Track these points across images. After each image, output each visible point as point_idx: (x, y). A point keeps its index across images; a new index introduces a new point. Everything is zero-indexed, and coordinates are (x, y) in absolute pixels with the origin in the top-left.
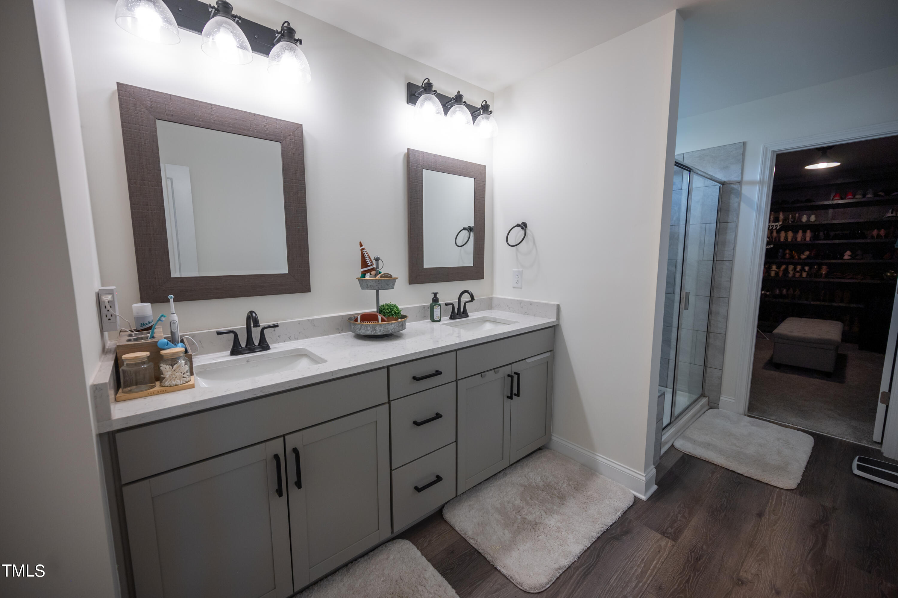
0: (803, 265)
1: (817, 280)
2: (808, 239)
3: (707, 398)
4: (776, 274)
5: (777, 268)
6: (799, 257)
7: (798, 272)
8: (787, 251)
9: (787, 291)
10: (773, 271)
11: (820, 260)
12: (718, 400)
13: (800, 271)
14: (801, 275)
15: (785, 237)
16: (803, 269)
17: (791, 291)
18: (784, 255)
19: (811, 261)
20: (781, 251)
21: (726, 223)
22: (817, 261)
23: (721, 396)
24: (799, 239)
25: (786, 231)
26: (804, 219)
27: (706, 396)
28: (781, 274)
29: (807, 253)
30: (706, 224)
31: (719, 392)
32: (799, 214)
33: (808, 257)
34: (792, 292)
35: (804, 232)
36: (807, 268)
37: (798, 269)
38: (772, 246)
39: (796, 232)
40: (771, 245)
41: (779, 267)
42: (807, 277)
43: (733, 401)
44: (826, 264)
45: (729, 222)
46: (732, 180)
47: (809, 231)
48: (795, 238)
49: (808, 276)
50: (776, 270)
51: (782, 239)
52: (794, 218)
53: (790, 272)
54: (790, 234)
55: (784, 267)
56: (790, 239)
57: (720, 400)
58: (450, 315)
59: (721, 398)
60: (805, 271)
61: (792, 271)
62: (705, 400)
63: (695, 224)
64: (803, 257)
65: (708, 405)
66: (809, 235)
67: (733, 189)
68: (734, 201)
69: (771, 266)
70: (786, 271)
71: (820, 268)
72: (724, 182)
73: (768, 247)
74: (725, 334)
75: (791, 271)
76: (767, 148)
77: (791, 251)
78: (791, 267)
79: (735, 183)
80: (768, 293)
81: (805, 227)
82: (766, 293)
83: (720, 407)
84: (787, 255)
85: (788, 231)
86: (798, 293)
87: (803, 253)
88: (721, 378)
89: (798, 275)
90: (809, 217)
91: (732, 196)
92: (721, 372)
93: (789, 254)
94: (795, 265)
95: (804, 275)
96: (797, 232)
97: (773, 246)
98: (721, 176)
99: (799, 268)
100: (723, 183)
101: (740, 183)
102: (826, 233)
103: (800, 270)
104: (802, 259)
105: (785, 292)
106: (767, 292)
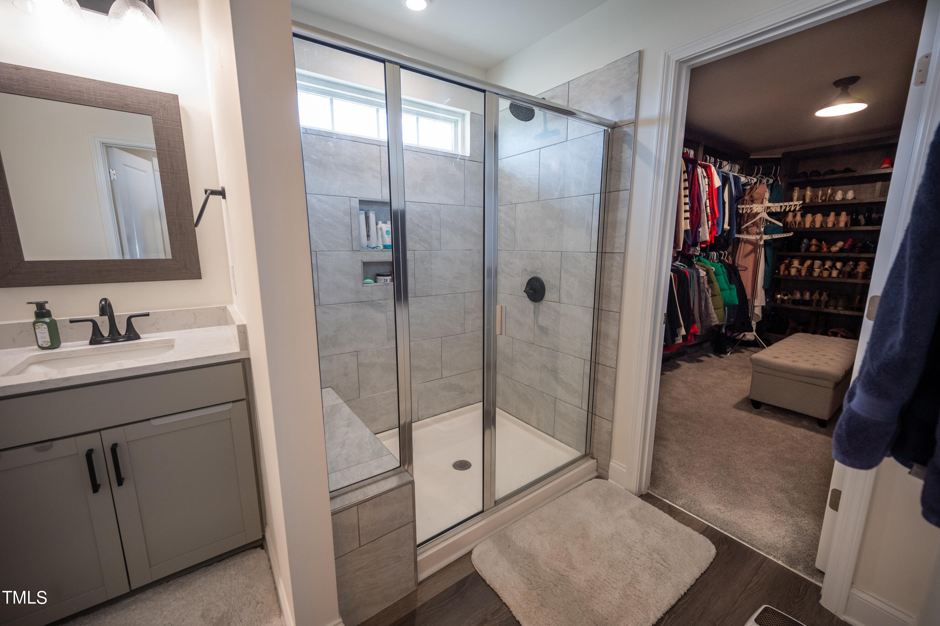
0: (835, 259)
1: (850, 281)
2: (842, 224)
3: (595, 460)
4: (797, 271)
5: (800, 265)
6: (829, 248)
7: (826, 269)
8: (814, 241)
9: (811, 295)
10: (794, 267)
11: (856, 254)
12: (608, 465)
13: (829, 269)
14: (830, 274)
15: (812, 222)
16: (833, 266)
17: (816, 296)
18: (809, 246)
19: (844, 255)
20: (805, 241)
21: (617, 192)
22: (852, 255)
23: (612, 460)
24: (830, 225)
25: (814, 214)
26: (839, 196)
27: (594, 457)
28: (803, 273)
29: (840, 244)
30: (594, 194)
31: (609, 455)
32: (832, 190)
33: (841, 250)
34: (818, 297)
35: (838, 215)
36: (839, 265)
37: (827, 266)
38: (791, 234)
39: (826, 215)
40: (790, 232)
41: (802, 264)
42: (838, 277)
43: (624, 470)
44: (864, 259)
45: (620, 190)
46: (625, 119)
47: (844, 214)
48: (824, 222)
49: (841, 276)
50: (799, 267)
51: (808, 225)
52: (824, 194)
53: (815, 269)
54: (819, 218)
55: (808, 262)
56: (818, 225)
57: (610, 466)
58: (90, 338)
59: (611, 463)
60: (836, 269)
61: (819, 268)
62: (592, 462)
63: (581, 196)
64: (834, 249)
65: (597, 470)
66: (843, 218)
67: (625, 134)
68: (627, 153)
69: (792, 262)
70: (811, 269)
71: (856, 265)
72: (616, 123)
73: (786, 236)
74: (616, 368)
75: (817, 269)
76: (669, 57)
77: (820, 241)
78: (817, 263)
79: (628, 124)
80: (786, 298)
81: (838, 208)
82: (783, 297)
83: (610, 476)
84: (813, 247)
85: (816, 214)
86: (824, 297)
87: (834, 244)
88: (611, 434)
89: (826, 274)
90: (845, 193)
91: (625, 146)
92: (611, 426)
93: (816, 245)
94: (823, 260)
95: (835, 273)
96: (828, 215)
97: (793, 235)
98: (611, 116)
99: (828, 264)
100: (614, 127)
101: (635, 123)
102: (866, 216)
103: (829, 267)
104: (833, 252)
105: (807, 296)
106: (785, 296)
